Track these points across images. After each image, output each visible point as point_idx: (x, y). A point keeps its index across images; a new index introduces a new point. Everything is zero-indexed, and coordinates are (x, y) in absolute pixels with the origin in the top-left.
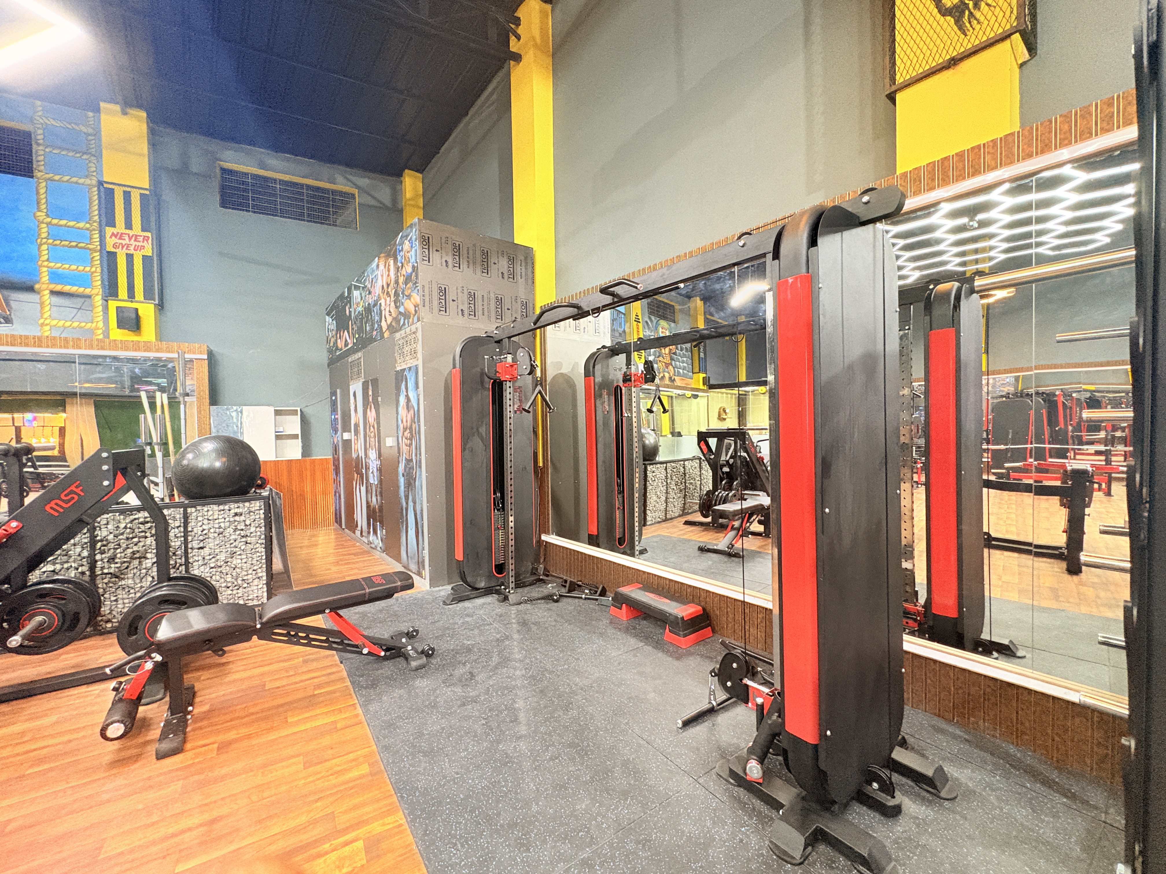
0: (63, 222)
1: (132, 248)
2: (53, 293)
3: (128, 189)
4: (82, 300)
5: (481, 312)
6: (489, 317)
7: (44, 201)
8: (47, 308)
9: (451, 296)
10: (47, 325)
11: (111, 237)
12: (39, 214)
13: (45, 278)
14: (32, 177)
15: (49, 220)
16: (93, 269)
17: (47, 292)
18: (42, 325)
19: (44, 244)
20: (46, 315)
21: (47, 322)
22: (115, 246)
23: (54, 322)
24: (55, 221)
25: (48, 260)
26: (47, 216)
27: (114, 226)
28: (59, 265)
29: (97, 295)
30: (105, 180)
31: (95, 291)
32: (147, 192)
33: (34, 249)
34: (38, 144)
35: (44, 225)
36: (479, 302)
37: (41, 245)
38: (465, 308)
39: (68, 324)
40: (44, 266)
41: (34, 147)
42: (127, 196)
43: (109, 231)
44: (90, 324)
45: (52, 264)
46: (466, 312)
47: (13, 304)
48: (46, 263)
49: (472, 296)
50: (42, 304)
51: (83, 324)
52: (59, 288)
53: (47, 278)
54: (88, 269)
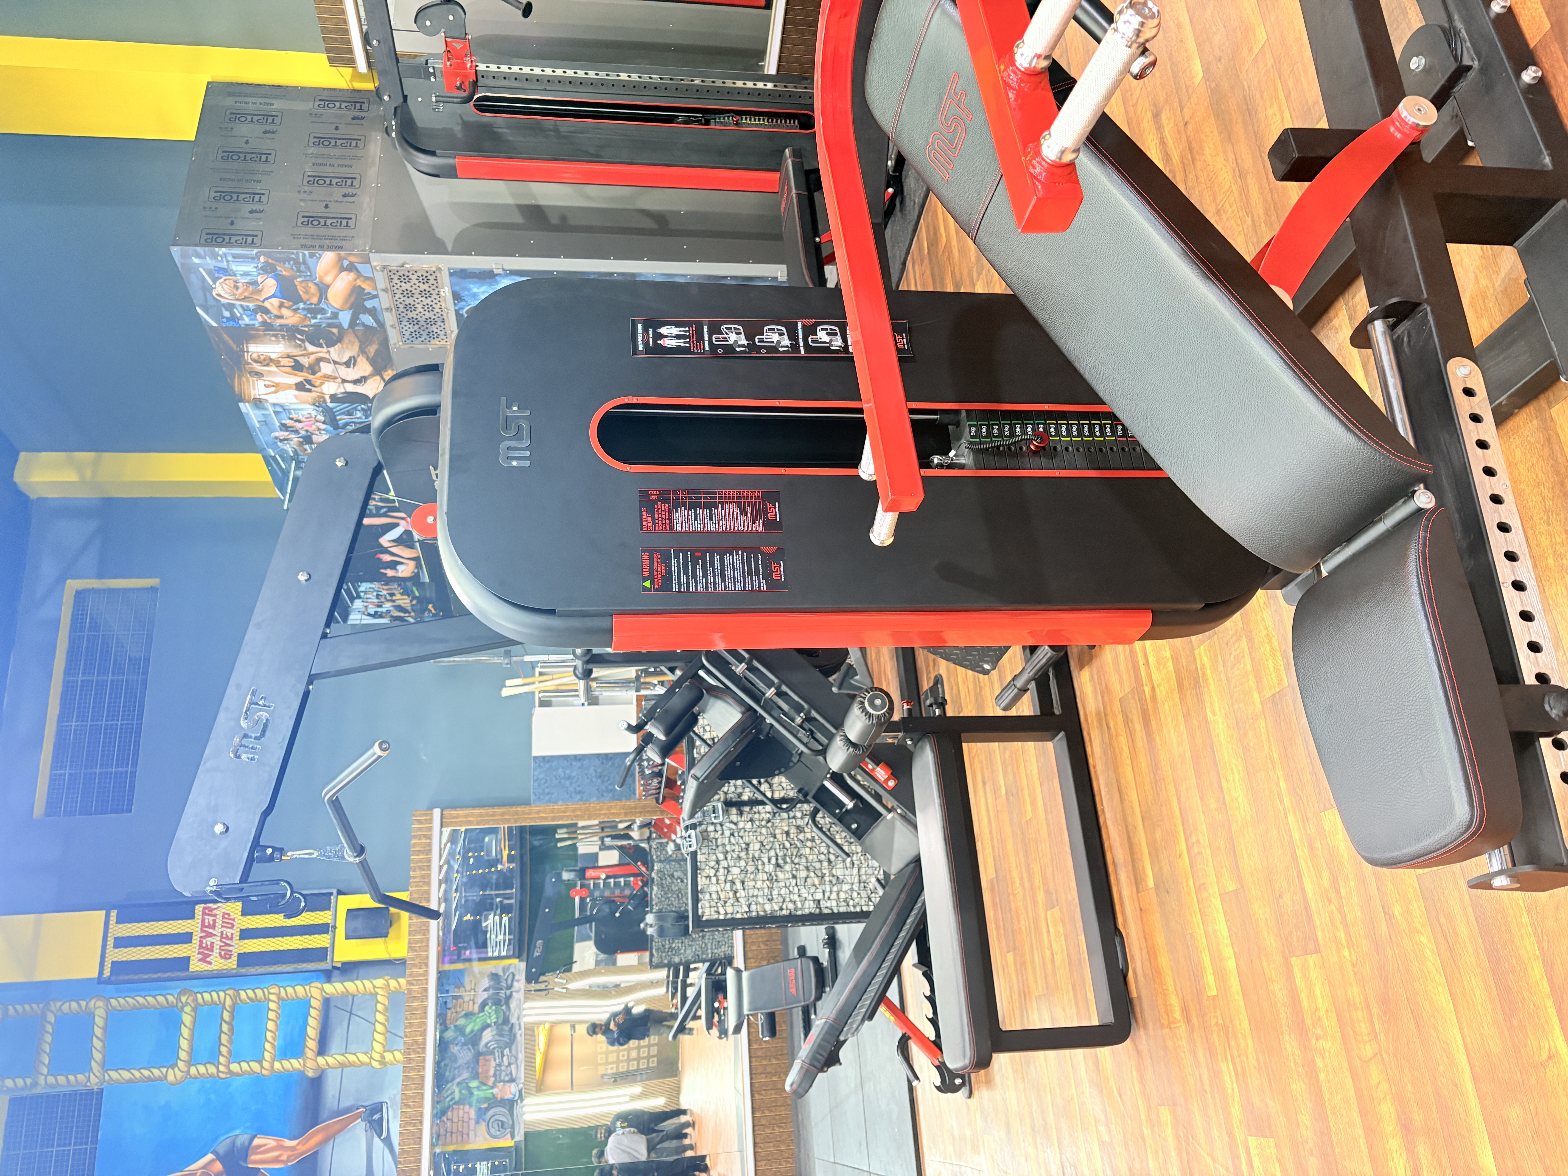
0: (184, 1044)
1: (229, 932)
2: (322, 1050)
3: (110, 942)
4: (333, 1012)
5: (347, 170)
6: (355, 158)
7: (146, 1073)
8: (352, 1058)
9: (319, 209)
10: (383, 1057)
11: (210, 963)
12: (171, 1078)
13: (296, 1063)
14: (101, 1091)
15: (181, 1064)
16: (272, 997)
17: (321, 1060)
18: (383, 1062)
19: (228, 1067)
20: (364, 1058)
21: (376, 1056)
22: (227, 956)
23: (377, 1047)
24: (183, 1055)
25: (260, 1062)
26: (174, 1066)
27: (187, 959)
28: (268, 1046)
29: (322, 989)
30: (95, 975)
31: (316, 993)
32: (114, 913)
33: (237, 1082)
34: (35, 1084)
35: (193, 1070)
36: (329, 171)
37: (230, 1072)
38: (338, 193)
39: (379, 1028)
40: (272, 1066)
41: (38, 1090)
42: (122, 942)
43: (196, 966)
44: (379, 998)
45: (267, 1056)
46: (350, 191)
47: (345, 1103)
48: (266, 1064)
49: (316, 180)
50: (342, 1066)
51: (380, 1007)
52: (312, 1044)
53: (294, 1061)
54: (272, 1006)
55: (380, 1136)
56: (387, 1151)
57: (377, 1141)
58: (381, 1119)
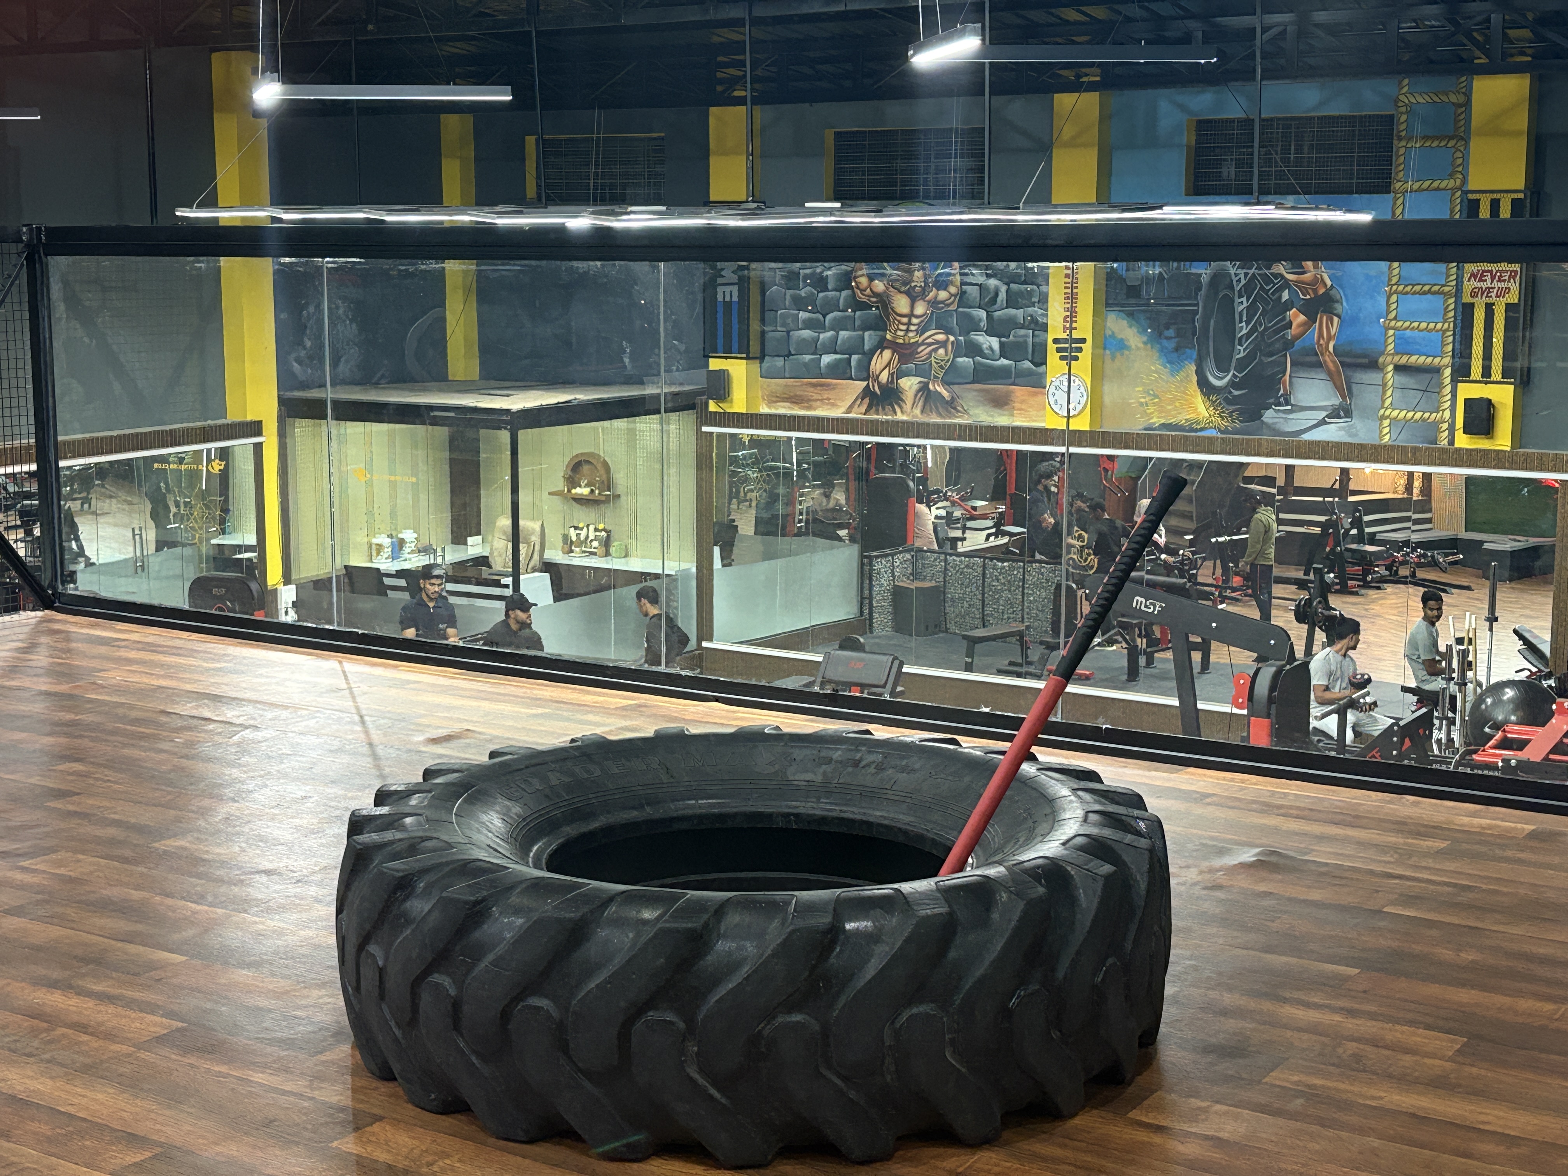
1: (1494, 294)
2: (1398, 368)
3: (1495, 196)
4: (1428, 376)
8: (1389, 393)
10: (1387, 418)
11: (1470, 281)
13: (1391, 347)
14: (1389, 192)
16: (1446, 325)
17: (1391, 367)
18: (1383, 417)
19: (1394, 293)
20: (1388, 403)
21: (1388, 413)
22: (1473, 293)
23: (1395, 413)
25: (1395, 318)
28: (1407, 324)
29: (1447, 366)
30: (1471, 186)
31: (1444, 363)
32: (1521, 196)
34: (1400, 139)
37: (1390, 295)
39: (1410, 414)
41: (1396, 141)
44: (1434, 415)
45: (1400, 324)
50: (1384, 385)
51: (1427, 415)
52: (1404, 360)
55: (1327, 416)
56: (1315, 422)
57: (1324, 414)
58: (1339, 417)
